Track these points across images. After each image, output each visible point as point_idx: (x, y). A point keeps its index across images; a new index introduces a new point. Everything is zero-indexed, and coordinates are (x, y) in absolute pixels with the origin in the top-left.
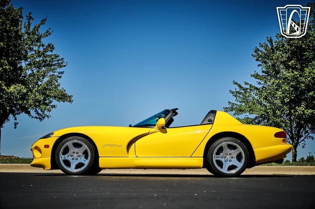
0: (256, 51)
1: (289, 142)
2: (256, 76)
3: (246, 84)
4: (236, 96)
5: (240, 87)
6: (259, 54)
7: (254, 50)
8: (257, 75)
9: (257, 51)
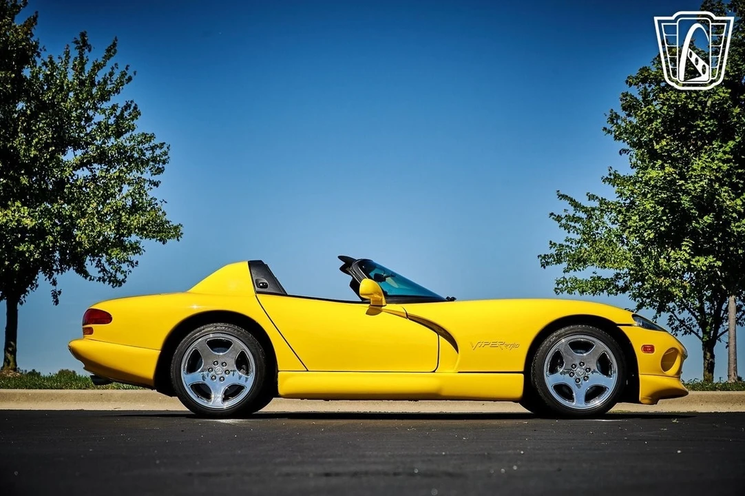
0: (612, 120)
1: (697, 334)
2: (614, 179)
3: (592, 197)
4: (566, 227)
5: (576, 205)
6: (619, 127)
7: (608, 116)
8: (615, 177)
9: (613, 118)
